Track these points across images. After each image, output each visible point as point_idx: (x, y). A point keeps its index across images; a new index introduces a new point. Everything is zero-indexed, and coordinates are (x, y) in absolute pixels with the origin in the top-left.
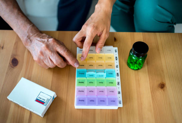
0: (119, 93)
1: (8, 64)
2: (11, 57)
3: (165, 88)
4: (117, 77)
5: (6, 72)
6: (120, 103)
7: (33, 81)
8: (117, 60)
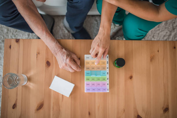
0: (108, 84)
1: (45, 65)
2: (46, 60)
3: (132, 79)
4: (107, 75)
5: (44, 70)
6: (108, 90)
7: (61, 78)
8: (108, 63)
